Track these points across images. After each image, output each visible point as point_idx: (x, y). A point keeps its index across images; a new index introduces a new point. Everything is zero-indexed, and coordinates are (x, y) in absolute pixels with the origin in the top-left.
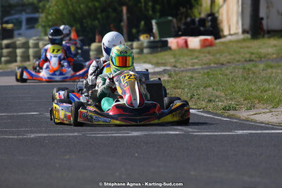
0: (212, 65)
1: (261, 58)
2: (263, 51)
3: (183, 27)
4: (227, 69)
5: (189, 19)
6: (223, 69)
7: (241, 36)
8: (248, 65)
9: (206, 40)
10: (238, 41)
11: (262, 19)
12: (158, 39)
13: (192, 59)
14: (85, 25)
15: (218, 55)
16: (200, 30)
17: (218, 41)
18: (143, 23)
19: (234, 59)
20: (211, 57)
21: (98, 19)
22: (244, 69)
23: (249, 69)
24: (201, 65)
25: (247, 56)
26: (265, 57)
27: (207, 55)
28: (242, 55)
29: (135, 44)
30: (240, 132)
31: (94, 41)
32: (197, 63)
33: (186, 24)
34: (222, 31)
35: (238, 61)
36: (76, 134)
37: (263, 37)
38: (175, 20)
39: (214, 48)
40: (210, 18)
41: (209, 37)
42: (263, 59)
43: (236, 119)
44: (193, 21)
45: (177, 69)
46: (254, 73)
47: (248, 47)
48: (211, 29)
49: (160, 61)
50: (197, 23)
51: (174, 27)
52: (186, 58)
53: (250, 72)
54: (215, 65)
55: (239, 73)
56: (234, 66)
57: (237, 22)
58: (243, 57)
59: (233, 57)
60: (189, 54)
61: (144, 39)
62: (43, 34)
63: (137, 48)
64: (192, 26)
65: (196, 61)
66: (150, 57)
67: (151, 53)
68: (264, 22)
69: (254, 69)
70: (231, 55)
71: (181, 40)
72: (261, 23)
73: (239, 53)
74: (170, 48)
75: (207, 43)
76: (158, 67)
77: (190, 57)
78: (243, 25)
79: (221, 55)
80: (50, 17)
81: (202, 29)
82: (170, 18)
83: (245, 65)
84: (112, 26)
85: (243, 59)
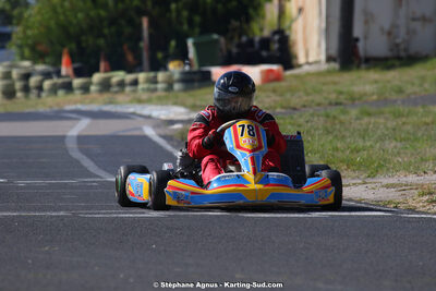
0: (279, 110)
1: (354, 99)
2: (357, 89)
3: (234, 50)
4: (301, 116)
5: (244, 39)
6: (295, 116)
7: (324, 66)
8: (334, 111)
9: (271, 71)
10: (319, 74)
11: (357, 40)
12: (196, 67)
14: (84, 45)
15: (288, 96)
16: (261, 56)
17: (288, 73)
18: (173, 43)
19: (313, 101)
20: (278, 98)
21: (104, 36)
22: (328, 116)
23: (335, 117)
25: (333, 97)
26: (360, 99)
27: (271, 94)
28: (325, 95)
29: (161, 76)
30: (316, 214)
31: (97, 70)
33: (239, 45)
34: (296, 57)
35: (319, 105)
36: (62, 213)
37: (358, 67)
38: (222, 40)
39: (283, 84)
40: (277, 37)
41: (275, 67)
42: (357, 102)
44: (251, 42)
46: (341, 123)
47: (335, 83)
48: (278, 55)
49: (198, 103)
50: (257, 45)
51: (221, 50)
53: (337, 122)
54: (283, 111)
55: (320, 122)
56: (311, 111)
57: (319, 45)
58: (326, 99)
59: (310, 98)
61: (174, 67)
62: (17, 58)
63: (164, 82)
64: (249, 50)
66: (183, 96)
67: (185, 90)
68: (360, 45)
69: (342, 117)
70: (308, 94)
72: (355, 47)
73: (319, 92)
75: (272, 76)
76: (195, 111)
78: (327, 49)
79: (292, 95)
80: (29, 32)
81: (264, 53)
82: (215, 36)
83: (329, 111)
84: (125, 47)
85: (327, 102)
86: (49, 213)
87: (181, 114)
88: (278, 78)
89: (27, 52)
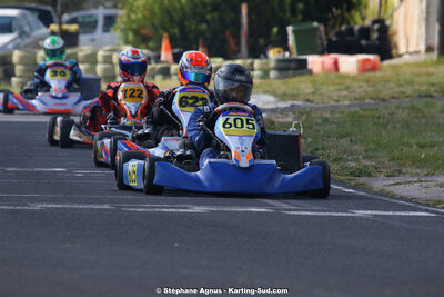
0: (367, 101)
3: (334, 39)
4: (386, 108)
5: (344, 27)
7: (423, 57)
9: (368, 60)
10: (417, 65)
12: (295, 56)
13: (339, 90)
16: (360, 45)
17: (386, 63)
18: (275, 30)
19: (404, 93)
20: (370, 89)
21: (206, 21)
22: (413, 109)
24: (351, 100)
25: (424, 88)
27: (365, 85)
28: (417, 87)
29: (257, 63)
30: (360, 213)
32: (345, 96)
33: (339, 34)
34: (397, 47)
35: (407, 97)
38: (322, 28)
39: (378, 74)
40: (376, 26)
41: (371, 57)
43: (365, 190)
44: (350, 31)
45: (311, 105)
47: (429, 75)
48: (377, 43)
49: (290, 92)
50: (356, 33)
51: (321, 38)
52: (332, 88)
54: (372, 102)
58: (416, 91)
59: (401, 89)
60: (337, 81)
61: (274, 54)
62: (121, 42)
63: (260, 69)
64: (349, 38)
65: (345, 93)
67: (277, 78)
69: (427, 110)
70: (400, 85)
71: (329, 59)
73: (411, 83)
74: (310, 72)
75: (368, 66)
76: (284, 100)
77: (337, 87)
78: (427, 39)
79: (384, 86)
80: (133, 16)
81: (363, 42)
82: (315, 24)
83: (415, 103)
84: (228, 33)
85: (417, 94)
86: (92, 206)
87: (270, 103)
88: (374, 68)
89: (131, 36)
